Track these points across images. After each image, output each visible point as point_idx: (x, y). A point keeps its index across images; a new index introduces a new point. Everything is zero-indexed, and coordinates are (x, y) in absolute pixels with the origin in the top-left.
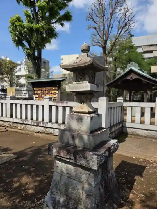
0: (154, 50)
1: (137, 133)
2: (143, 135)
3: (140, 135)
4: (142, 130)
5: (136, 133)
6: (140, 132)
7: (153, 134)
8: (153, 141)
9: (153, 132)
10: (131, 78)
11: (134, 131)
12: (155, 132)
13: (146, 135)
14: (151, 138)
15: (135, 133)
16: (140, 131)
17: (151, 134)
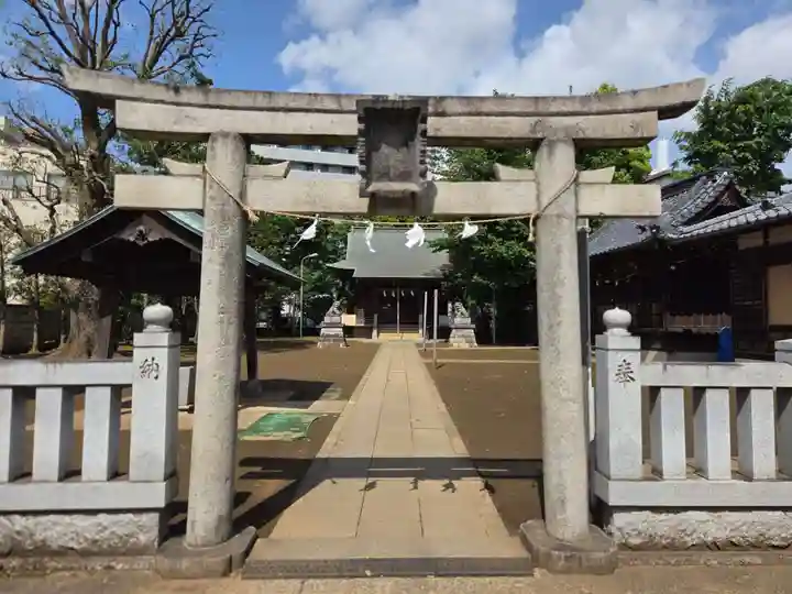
0: (120, 98)
1: (39, 537)
2: (72, 544)
3: (54, 546)
4: (67, 519)
5: (35, 543)
6: (55, 531)
7: (121, 531)
8: (119, 566)
9: (121, 517)
10: (142, 236)
11: (18, 533)
12: (130, 516)
13: (86, 539)
14: (113, 552)
15: (28, 545)
16: (55, 524)
17: (113, 533)
